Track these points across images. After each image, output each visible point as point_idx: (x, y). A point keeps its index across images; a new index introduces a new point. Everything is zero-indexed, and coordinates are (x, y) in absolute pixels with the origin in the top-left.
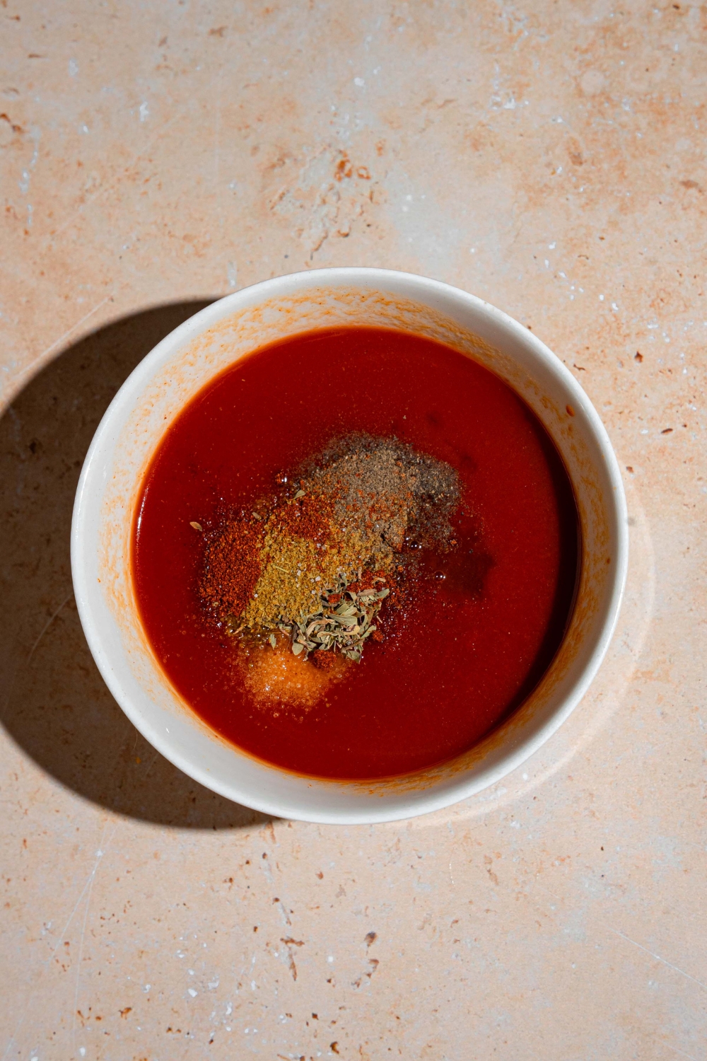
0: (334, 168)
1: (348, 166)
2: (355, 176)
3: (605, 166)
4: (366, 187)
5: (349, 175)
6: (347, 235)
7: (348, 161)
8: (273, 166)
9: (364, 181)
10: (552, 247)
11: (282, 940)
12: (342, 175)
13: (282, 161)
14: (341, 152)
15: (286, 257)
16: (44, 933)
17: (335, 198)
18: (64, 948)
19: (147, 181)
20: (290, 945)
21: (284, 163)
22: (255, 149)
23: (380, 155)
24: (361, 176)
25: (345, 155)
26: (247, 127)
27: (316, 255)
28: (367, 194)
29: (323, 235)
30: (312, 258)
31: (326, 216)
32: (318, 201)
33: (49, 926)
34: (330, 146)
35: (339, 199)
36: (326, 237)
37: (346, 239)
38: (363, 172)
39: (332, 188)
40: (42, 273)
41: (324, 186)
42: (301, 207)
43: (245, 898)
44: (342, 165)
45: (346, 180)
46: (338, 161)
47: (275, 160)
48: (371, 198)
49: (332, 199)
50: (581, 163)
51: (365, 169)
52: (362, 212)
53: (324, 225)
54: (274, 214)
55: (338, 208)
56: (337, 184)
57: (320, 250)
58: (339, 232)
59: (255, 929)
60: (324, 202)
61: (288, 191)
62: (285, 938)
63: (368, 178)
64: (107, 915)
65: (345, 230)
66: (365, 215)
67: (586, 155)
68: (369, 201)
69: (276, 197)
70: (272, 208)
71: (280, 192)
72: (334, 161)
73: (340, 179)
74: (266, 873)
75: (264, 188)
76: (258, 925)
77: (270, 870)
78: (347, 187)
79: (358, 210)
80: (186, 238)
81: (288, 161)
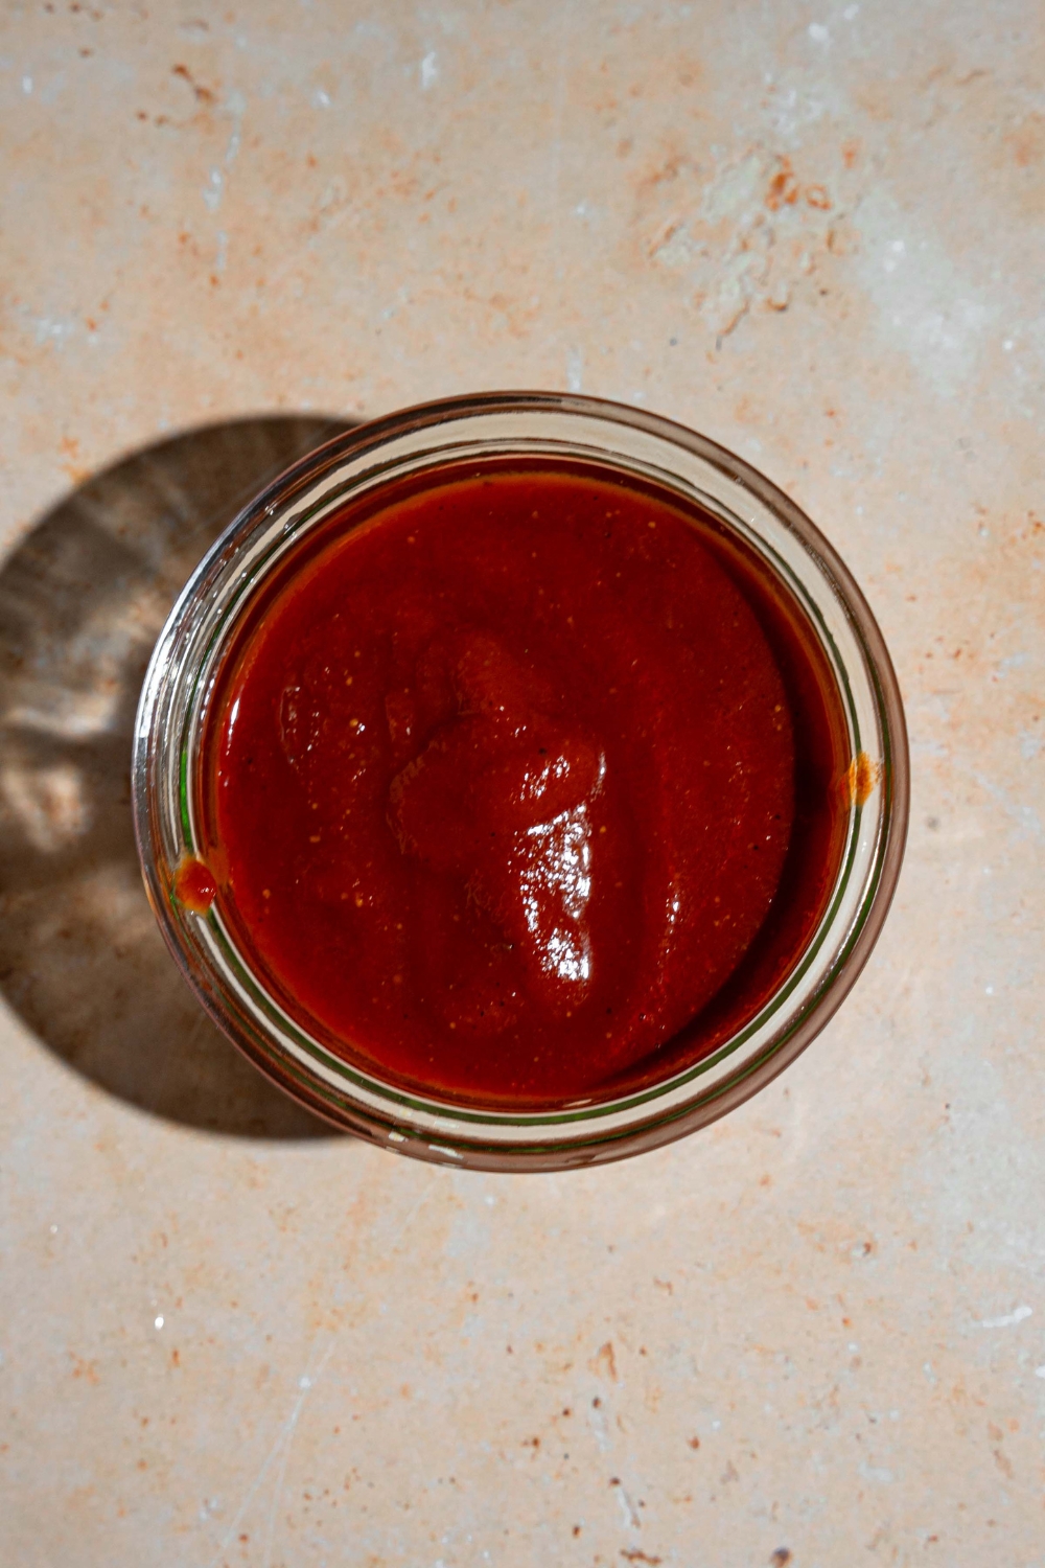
0: (766, 187)
1: (790, 185)
2: (802, 203)
4: (821, 223)
5: (791, 200)
6: (782, 308)
7: (791, 175)
8: (656, 178)
9: (816, 213)
11: (623, 1553)
12: (780, 199)
13: (672, 169)
14: (779, 158)
15: (673, 342)
16: (204, 1515)
17: (764, 241)
18: (239, 1545)
19: (430, 196)
20: (637, 1562)
21: (675, 173)
22: (625, 146)
23: (849, 165)
24: (814, 203)
25: (787, 164)
26: (612, 105)
27: (726, 342)
28: (822, 232)
29: (741, 306)
30: (719, 345)
31: (749, 271)
32: (734, 244)
33: (213, 1505)
34: (759, 145)
35: (772, 242)
36: (746, 310)
37: (782, 316)
38: (817, 196)
39: (759, 222)
40: (240, 355)
41: (747, 219)
42: (705, 253)
43: (559, 1475)
44: (780, 182)
45: (786, 209)
46: (775, 170)
47: (660, 167)
48: (830, 242)
49: (758, 242)
51: (822, 190)
52: (812, 269)
53: (743, 289)
54: (654, 265)
55: (770, 260)
56: (769, 217)
57: (734, 334)
58: (769, 302)
59: (576, 1531)
60: (745, 246)
61: (682, 225)
62: (629, 1550)
63: (826, 207)
64: (315, 1491)
65: (781, 300)
66: (817, 273)
68: (824, 247)
69: (660, 235)
70: (651, 254)
71: (666, 225)
72: (764, 173)
73: (775, 207)
74: (600, 1435)
75: (638, 216)
76: (582, 1523)
77: (606, 1429)
78: (787, 220)
79: (805, 263)
80: (496, 300)
81: (683, 171)
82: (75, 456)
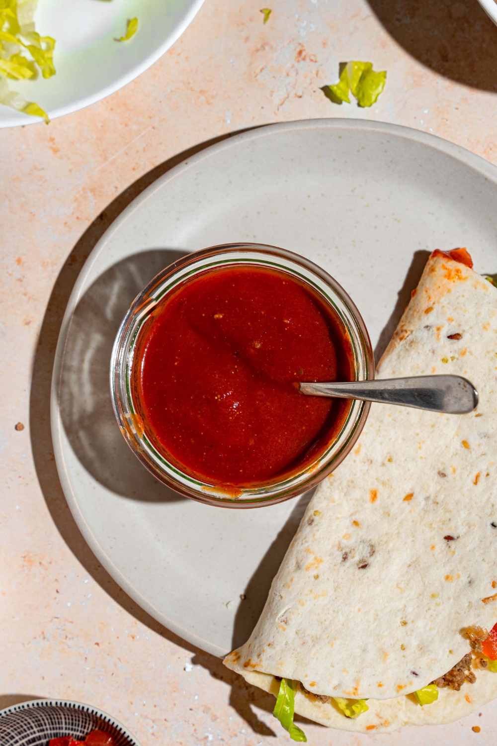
0: (295, 54)
1: (304, 54)
2: (308, 60)
3: (462, 64)
4: (314, 67)
5: (304, 59)
6: (300, 97)
7: (304, 50)
8: (258, 50)
9: (312, 63)
10: (426, 112)
12: (300, 59)
13: (263, 47)
14: (300, 44)
15: (262, 108)
17: (294, 73)
19: (179, 54)
21: (264, 48)
22: (247, 39)
23: (324, 47)
24: (312, 60)
25: (303, 46)
26: (243, 24)
27: (281, 108)
28: (314, 72)
29: (286, 96)
30: (278, 109)
31: (289, 84)
32: (284, 74)
34: (293, 40)
35: (297, 74)
36: (288, 97)
37: (300, 99)
38: (312, 58)
39: (293, 66)
40: (112, 109)
41: (289, 65)
42: (274, 77)
44: (300, 53)
45: (302, 62)
46: (298, 50)
47: (259, 46)
48: (317, 74)
49: (292, 73)
50: (447, 61)
51: (314, 56)
52: (311, 83)
53: (287, 90)
54: (257, 81)
55: (296, 80)
56: (296, 64)
57: (284, 105)
58: (296, 94)
60: (288, 75)
61: (266, 67)
63: (316, 62)
65: (300, 94)
66: (312, 85)
67: (451, 55)
68: (315, 76)
69: (259, 70)
70: (256, 76)
71: (261, 67)
72: (295, 49)
73: (298, 61)
75: (251, 63)
78: (303, 66)
79: (308, 81)
80: (201, 92)
81: (267, 48)
82: (54, 144)
